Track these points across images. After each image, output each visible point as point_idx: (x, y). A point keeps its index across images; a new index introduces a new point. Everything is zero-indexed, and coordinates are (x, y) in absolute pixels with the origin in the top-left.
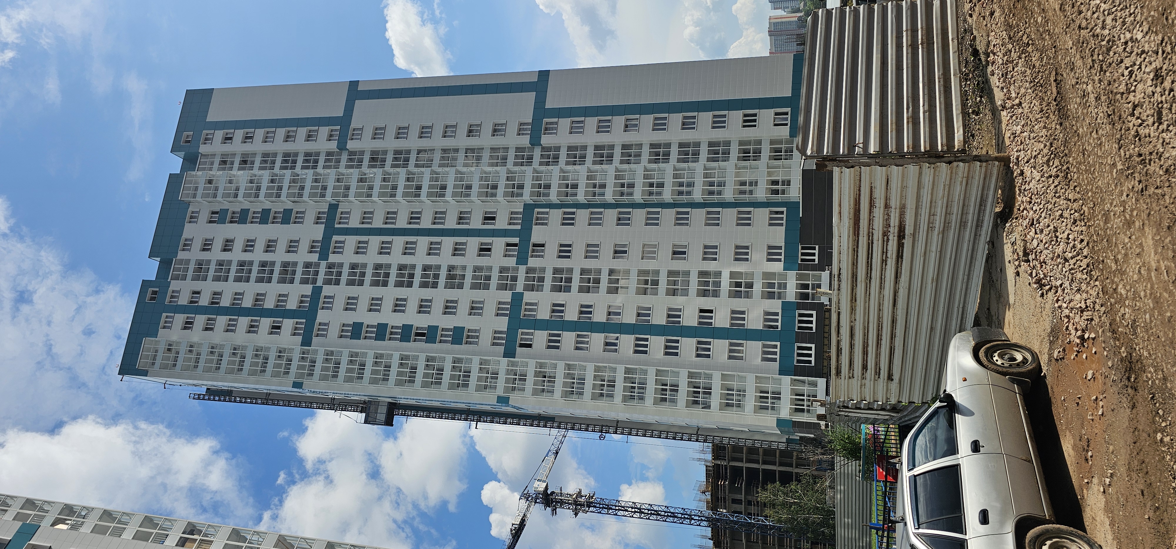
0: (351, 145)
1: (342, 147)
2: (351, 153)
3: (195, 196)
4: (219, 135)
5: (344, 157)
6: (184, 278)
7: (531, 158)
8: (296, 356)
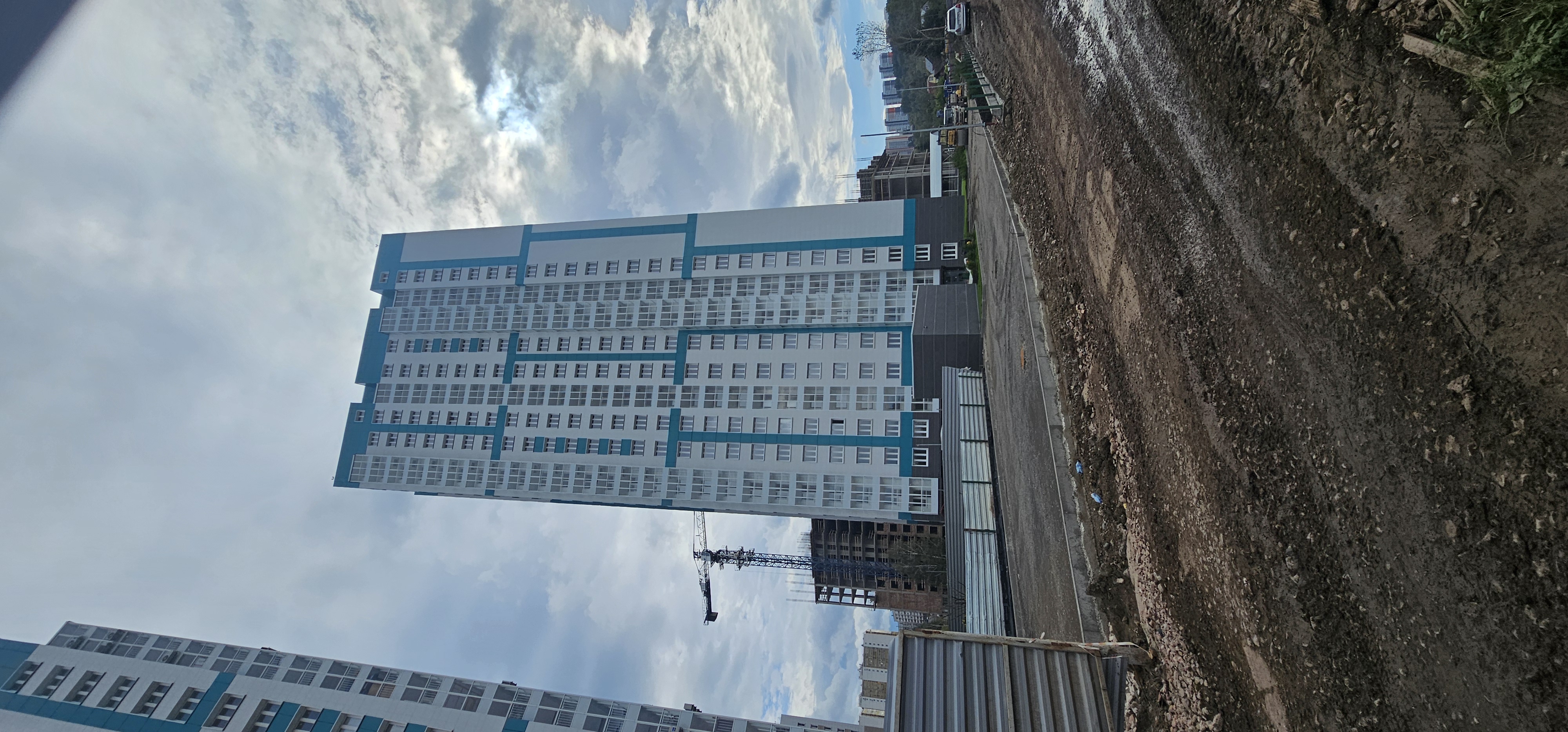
0: (527, 281)
1: (519, 284)
2: (528, 288)
3: (392, 328)
4: (412, 273)
5: (522, 291)
6: (387, 400)
7: (683, 290)
8: (487, 468)
